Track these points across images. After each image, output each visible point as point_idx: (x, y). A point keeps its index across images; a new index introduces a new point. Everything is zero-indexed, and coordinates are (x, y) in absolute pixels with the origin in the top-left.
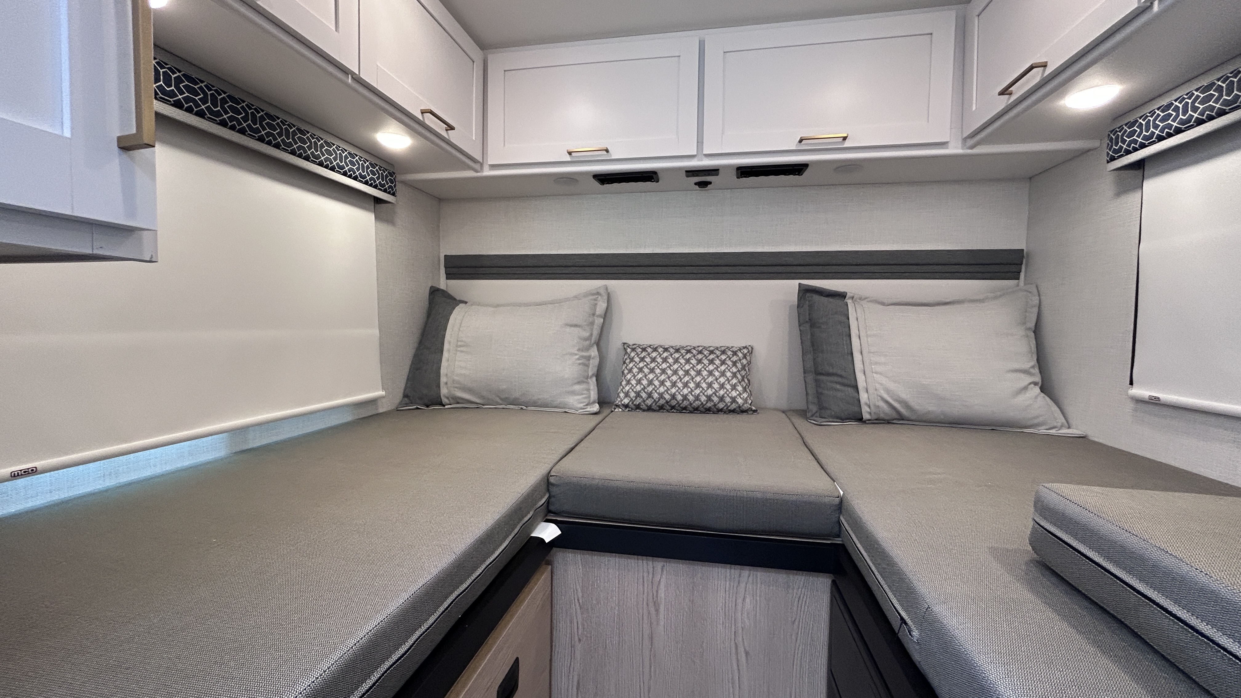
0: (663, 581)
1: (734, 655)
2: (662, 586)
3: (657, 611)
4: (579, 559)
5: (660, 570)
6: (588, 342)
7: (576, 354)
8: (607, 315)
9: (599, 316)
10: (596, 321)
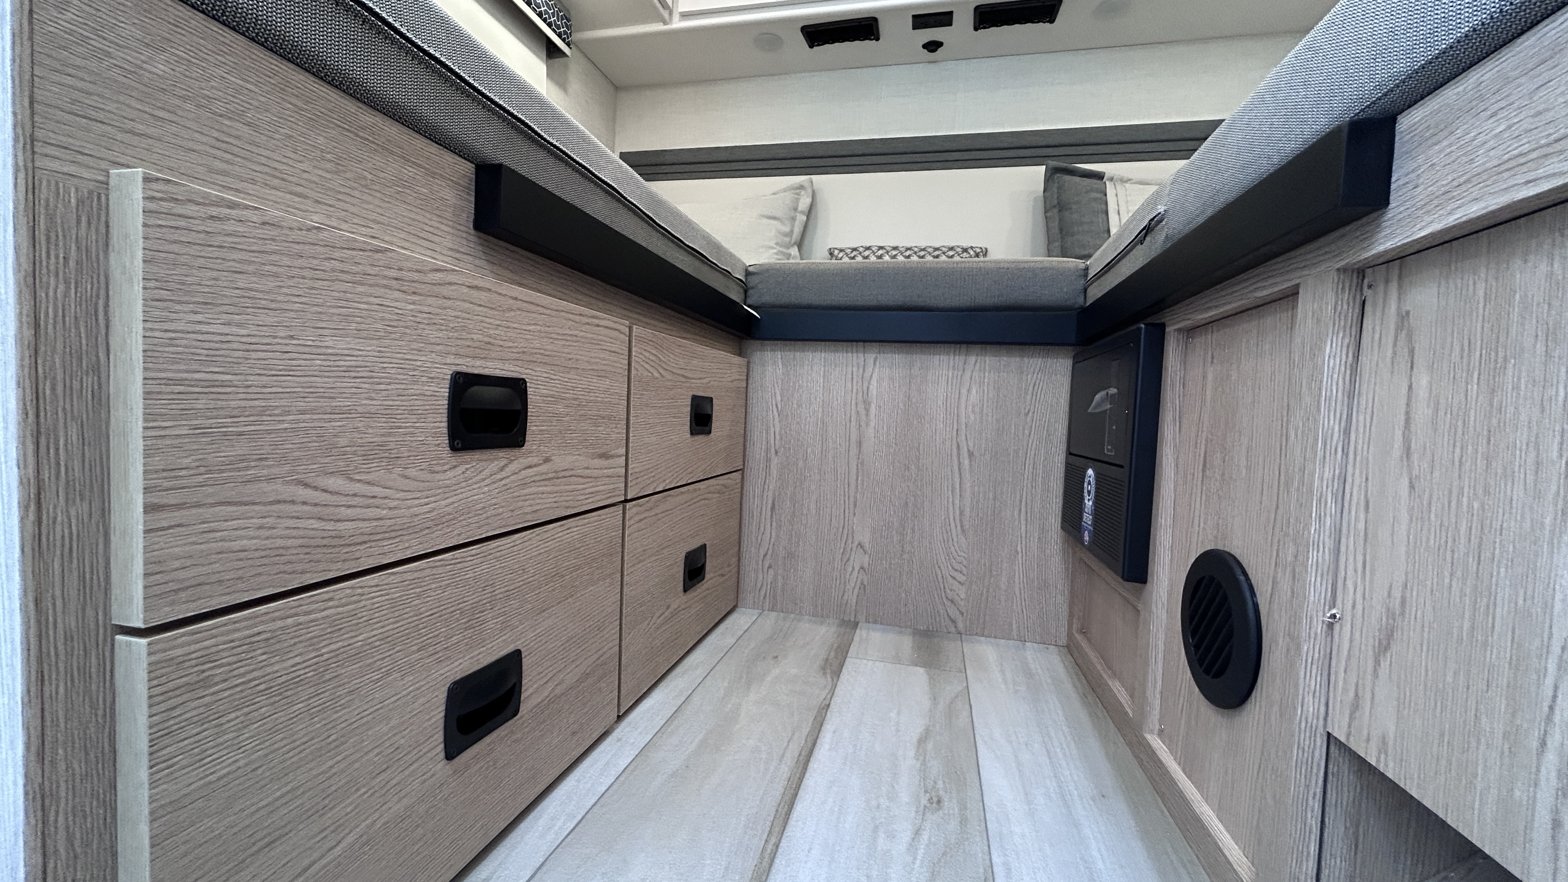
0: (875, 376)
1: (955, 458)
2: (874, 382)
3: (867, 410)
4: (779, 356)
5: (872, 362)
6: (787, 239)
7: (773, 248)
8: (810, 212)
9: (802, 212)
10: (798, 217)
